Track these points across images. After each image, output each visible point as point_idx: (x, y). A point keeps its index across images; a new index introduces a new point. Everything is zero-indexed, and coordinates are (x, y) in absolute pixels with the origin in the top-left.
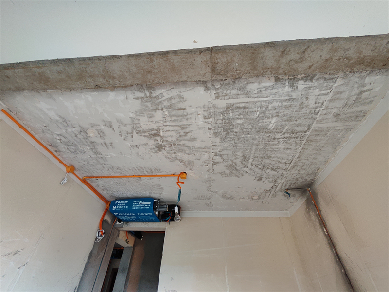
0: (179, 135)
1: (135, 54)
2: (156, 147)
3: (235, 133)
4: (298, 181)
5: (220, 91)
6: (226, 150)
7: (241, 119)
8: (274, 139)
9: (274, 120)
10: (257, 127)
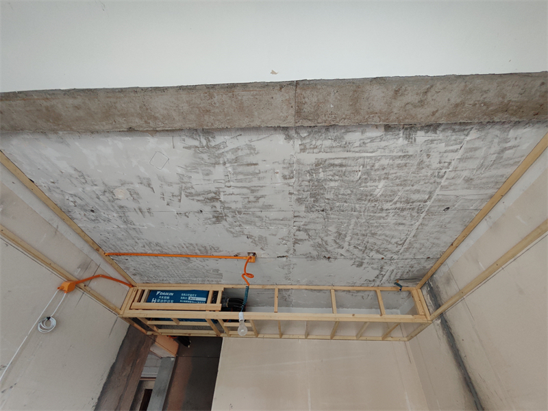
0: (247, 200)
1: (187, 86)
2: (214, 217)
3: (326, 201)
4: (413, 269)
5: (308, 141)
6: (314, 223)
7: (336, 181)
8: (382, 209)
9: (382, 184)
10: (358, 192)
